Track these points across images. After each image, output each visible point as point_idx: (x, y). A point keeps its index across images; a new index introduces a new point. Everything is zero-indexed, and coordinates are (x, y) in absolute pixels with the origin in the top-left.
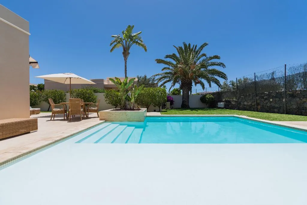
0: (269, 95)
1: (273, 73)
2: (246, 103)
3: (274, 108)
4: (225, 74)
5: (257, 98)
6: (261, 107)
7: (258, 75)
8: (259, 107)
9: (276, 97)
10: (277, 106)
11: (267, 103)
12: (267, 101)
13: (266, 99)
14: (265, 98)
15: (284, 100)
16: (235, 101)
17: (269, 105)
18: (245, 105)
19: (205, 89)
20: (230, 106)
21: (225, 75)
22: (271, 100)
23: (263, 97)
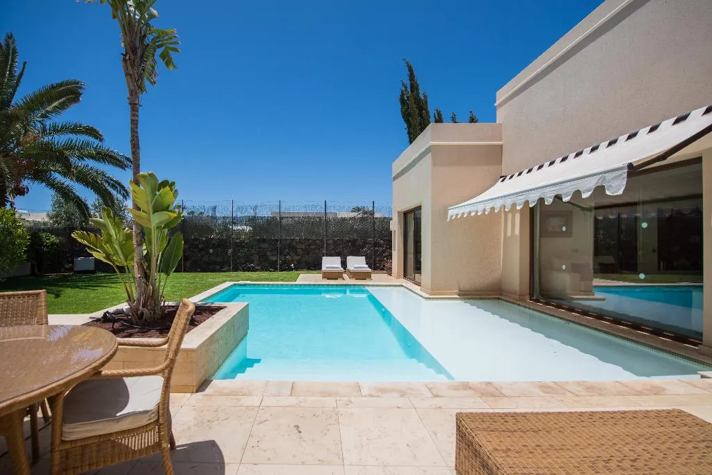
0: (207, 243)
1: (214, 208)
3: (215, 263)
5: (186, 247)
6: (191, 265)
8: (188, 263)
9: (218, 246)
10: (219, 260)
11: (203, 256)
12: (203, 253)
13: (202, 249)
14: (200, 246)
15: (230, 251)
17: (206, 258)
22: (211, 251)
23: (197, 246)
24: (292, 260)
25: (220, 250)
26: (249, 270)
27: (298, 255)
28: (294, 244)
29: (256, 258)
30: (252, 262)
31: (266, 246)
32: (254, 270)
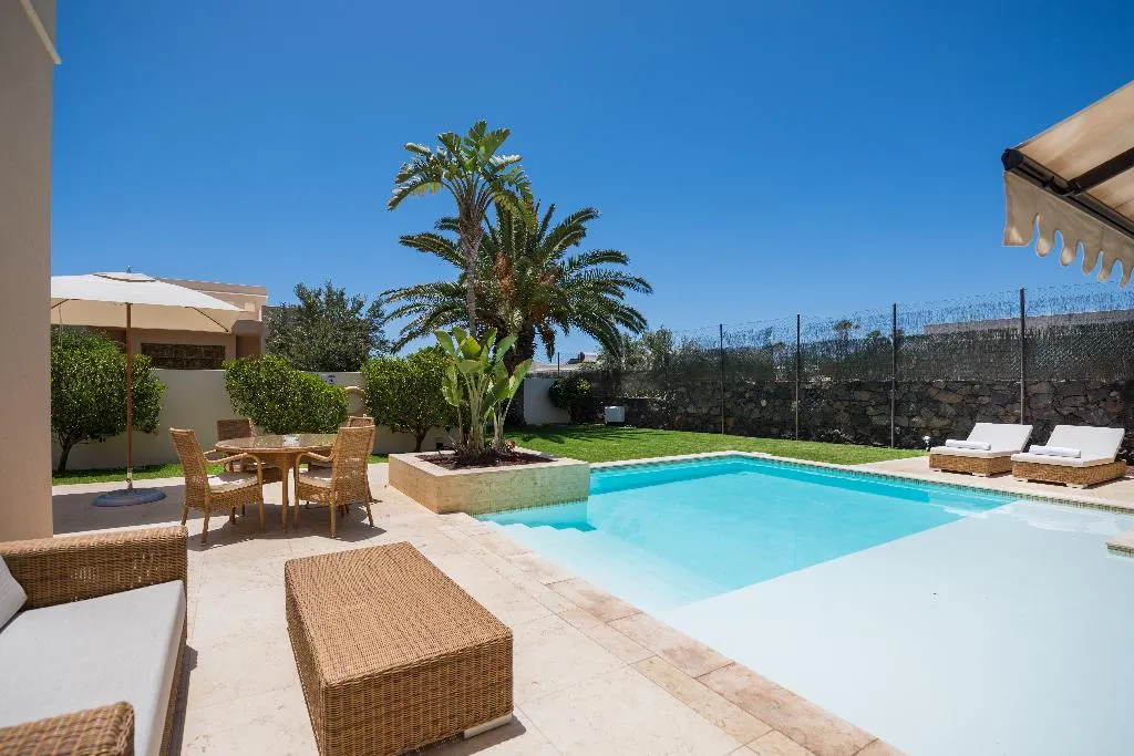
0: (758, 390)
1: (768, 332)
2: (691, 410)
3: (770, 423)
4: (644, 317)
5: (728, 395)
6: (735, 423)
7: (730, 330)
8: (731, 422)
9: (776, 396)
10: (777, 418)
11: (752, 410)
12: (751, 406)
13: (750, 400)
14: (747, 395)
15: (795, 404)
16: (661, 404)
17: (756, 414)
18: (689, 415)
19: (555, 357)
20: (643, 417)
21: (644, 321)
22: (764, 403)
23: (742, 395)
24: (927, 427)
25: (778, 402)
26: (830, 439)
27: (943, 417)
28: (932, 392)
29: (844, 417)
30: (838, 425)
31: (865, 396)
32: (839, 441)
